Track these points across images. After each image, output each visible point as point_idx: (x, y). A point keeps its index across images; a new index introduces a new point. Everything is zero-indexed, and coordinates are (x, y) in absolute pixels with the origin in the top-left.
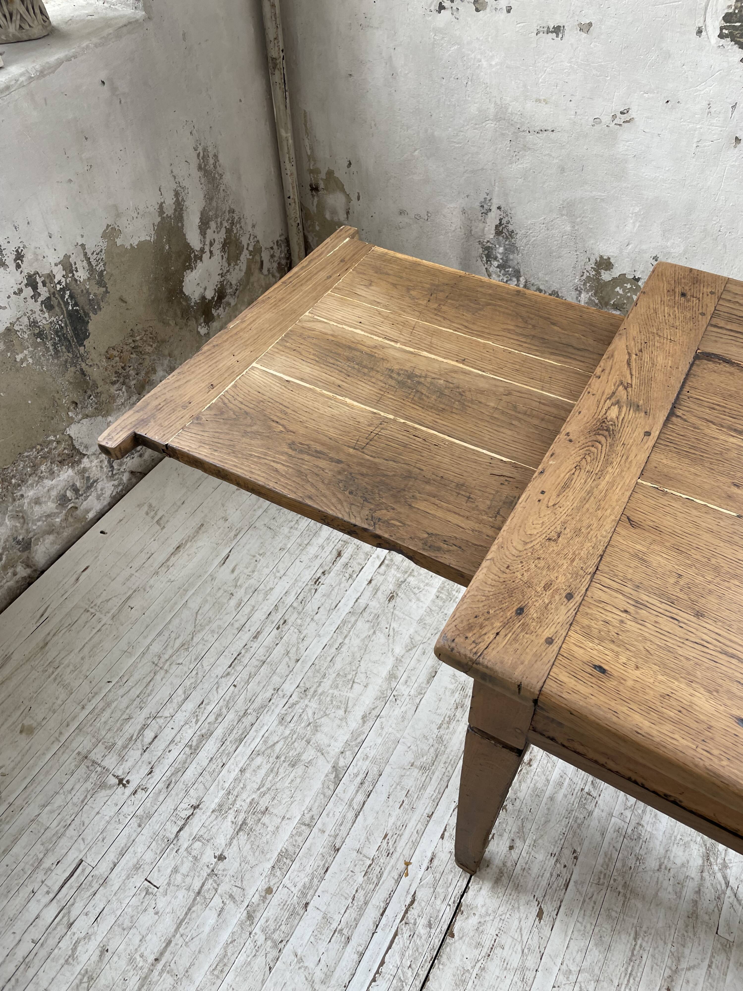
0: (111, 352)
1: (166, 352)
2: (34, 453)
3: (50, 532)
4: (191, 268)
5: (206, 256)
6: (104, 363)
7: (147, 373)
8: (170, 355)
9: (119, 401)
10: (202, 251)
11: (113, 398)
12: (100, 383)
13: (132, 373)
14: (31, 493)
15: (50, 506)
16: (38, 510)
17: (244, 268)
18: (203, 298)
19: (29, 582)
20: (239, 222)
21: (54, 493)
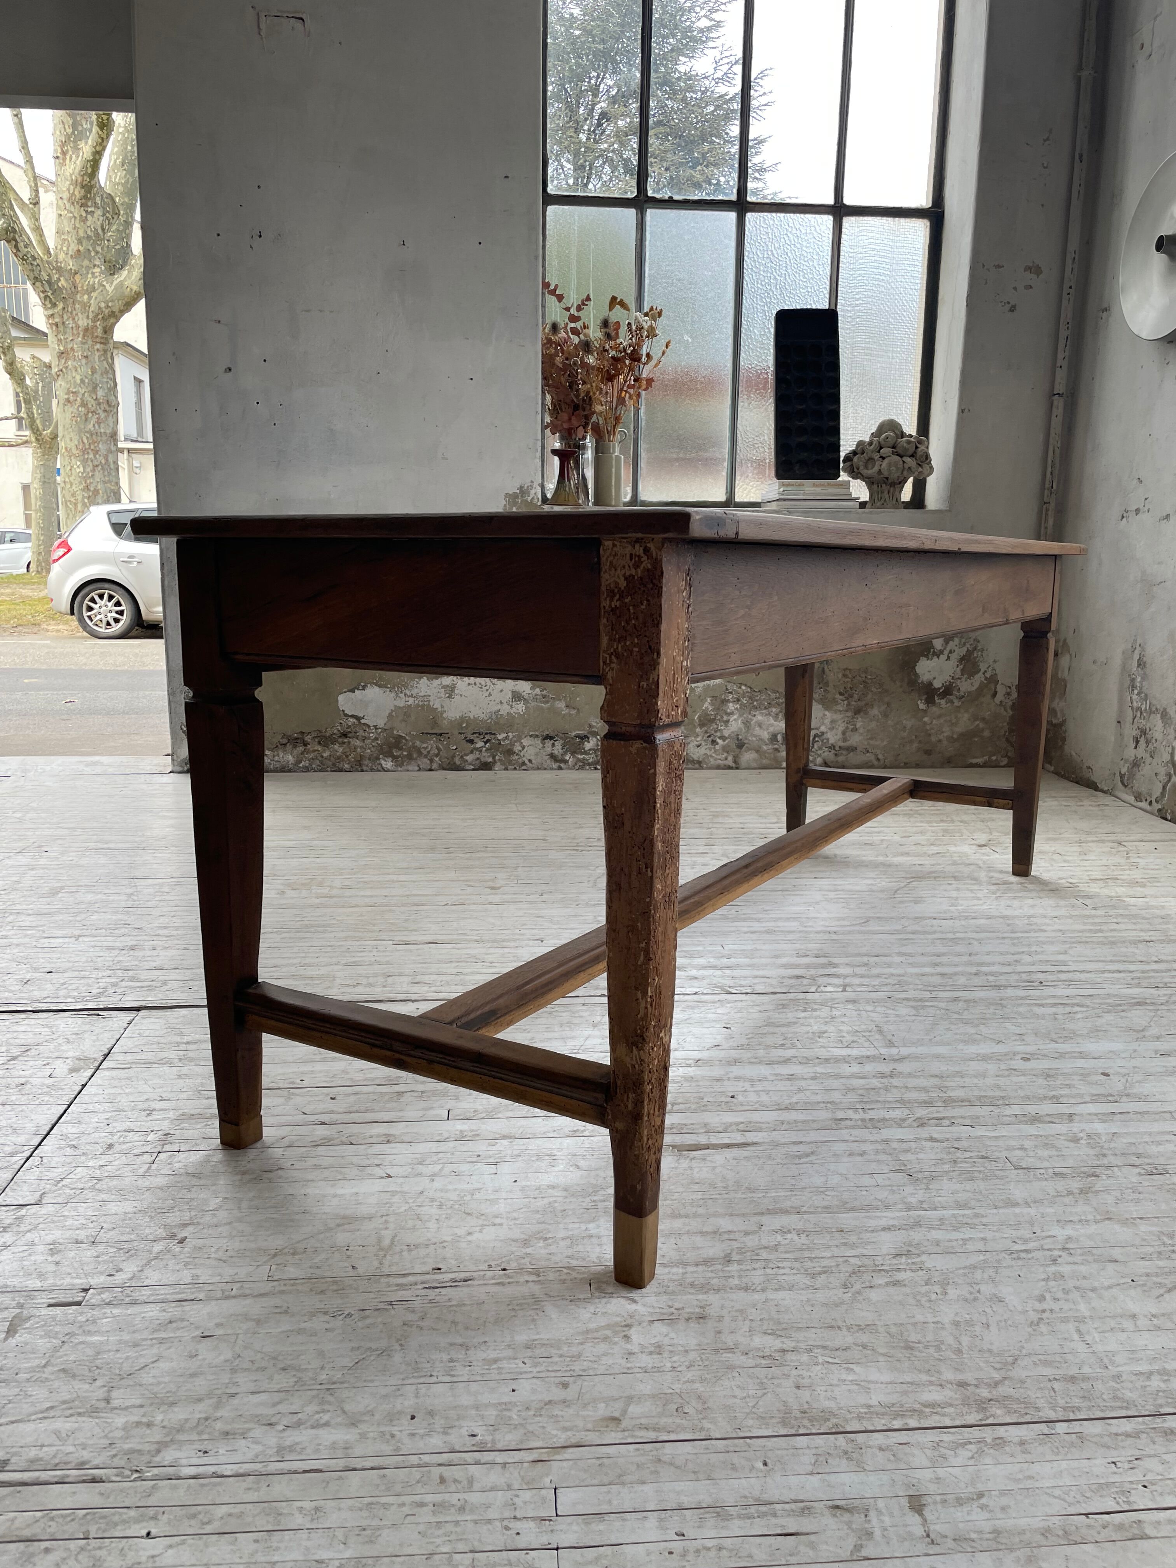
0: (847, 672)
1: (886, 699)
2: (773, 696)
3: (757, 751)
4: (927, 656)
5: (943, 657)
6: (840, 676)
7: (866, 704)
8: (888, 704)
9: (840, 707)
10: (941, 652)
11: (835, 702)
12: (831, 685)
13: (856, 696)
14: (760, 718)
15: (766, 735)
16: (757, 731)
17: (976, 685)
18: (930, 684)
19: (730, 768)
20: (983, 649)
21: (771, 729)
